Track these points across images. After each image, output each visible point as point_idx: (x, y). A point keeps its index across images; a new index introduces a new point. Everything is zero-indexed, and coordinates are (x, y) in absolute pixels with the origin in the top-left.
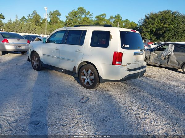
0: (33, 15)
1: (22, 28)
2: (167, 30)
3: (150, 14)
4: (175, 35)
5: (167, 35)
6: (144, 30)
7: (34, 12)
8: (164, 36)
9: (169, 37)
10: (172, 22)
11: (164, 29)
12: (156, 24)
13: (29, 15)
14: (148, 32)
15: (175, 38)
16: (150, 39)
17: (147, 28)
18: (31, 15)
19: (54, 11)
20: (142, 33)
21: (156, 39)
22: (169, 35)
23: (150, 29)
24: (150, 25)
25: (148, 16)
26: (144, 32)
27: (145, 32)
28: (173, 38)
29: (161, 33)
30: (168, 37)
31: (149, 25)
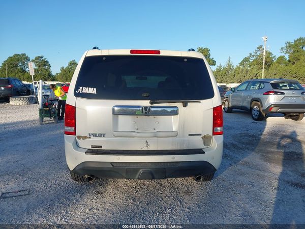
0: (256, 53)
1: (234, 76)
7: (258, 48)
13: (251, 54)
18: (253, 54)
19: (296, 40)
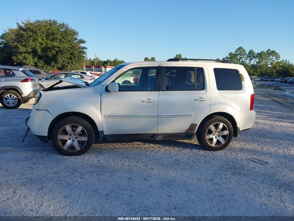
2: (60, 51)
3: (26, 23)
4: (70, 58)
5: (61, 59)
6: (21, 50)
8: (57, 60)
9: (64, 62)
10: (63, 40)
11: (54, 49)
12: (40, 40)
14: (29, 53)
15: (72, 63)
16: (34, 66)
17: (25, 46)
20: (18, 55)
21: (44, 64)
22: (64, 59)
23: (32, 48)
24: (31, 41)
25: (23, 25)
26: (21, 53)
27: (23, 53)
28: (69, 63)
29: (51, 56)
30: (62, 61)
31: (29, 41)
